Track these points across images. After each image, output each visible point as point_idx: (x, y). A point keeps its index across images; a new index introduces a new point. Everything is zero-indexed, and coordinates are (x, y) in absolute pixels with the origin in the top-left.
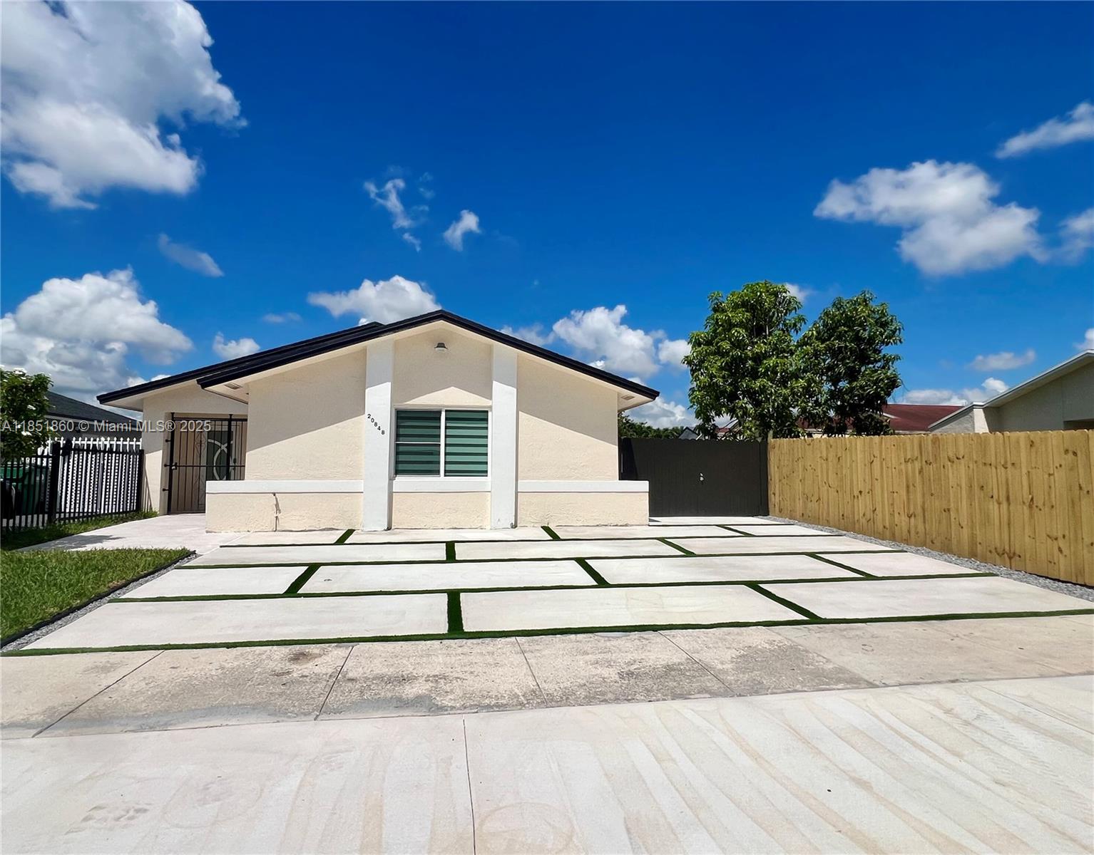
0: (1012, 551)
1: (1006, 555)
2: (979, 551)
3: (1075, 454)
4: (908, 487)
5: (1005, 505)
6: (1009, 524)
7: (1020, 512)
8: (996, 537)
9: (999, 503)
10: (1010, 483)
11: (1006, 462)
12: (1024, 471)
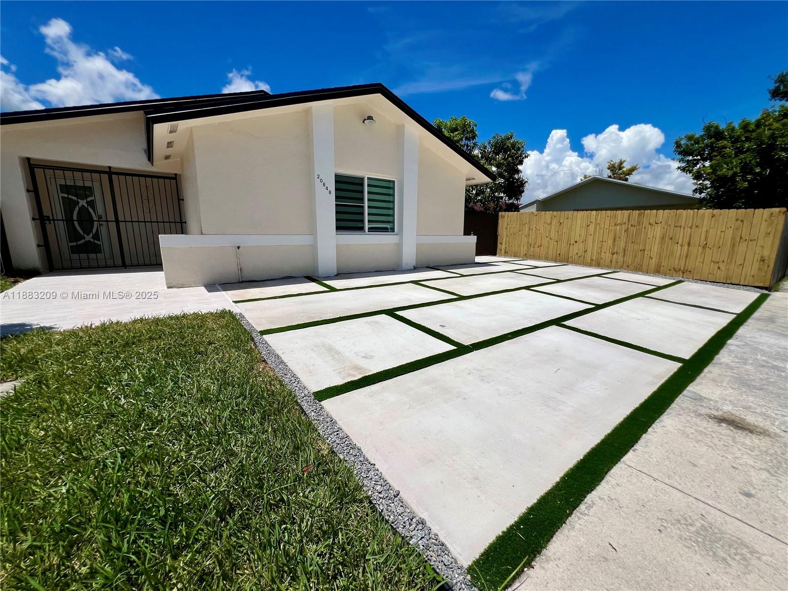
0: (686, 269)
1: (681, 272)
2: (661, 271)
3: (742, 221)
4: (615, 239)
5: (686, 247)
6: (687, 257)
7: (695, 250)
8: (675, 263)
9: (682, 246)
10: (692, 236)
11: (692, 225)
12: (704, 229)
